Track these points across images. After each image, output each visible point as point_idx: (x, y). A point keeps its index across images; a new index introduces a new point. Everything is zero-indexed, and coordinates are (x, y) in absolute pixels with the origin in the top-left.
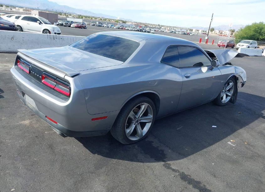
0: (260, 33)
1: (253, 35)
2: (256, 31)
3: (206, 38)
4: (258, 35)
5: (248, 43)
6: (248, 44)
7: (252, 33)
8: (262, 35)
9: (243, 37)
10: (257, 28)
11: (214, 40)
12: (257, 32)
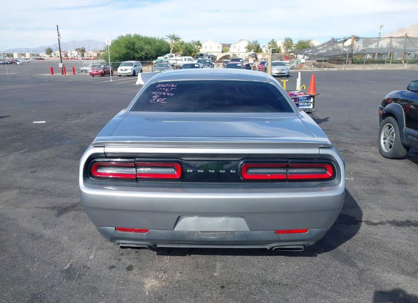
0: (133, 49)
1: (127, 53)
2: (128, 48)
3: (61, 65)
4: (132, 52)
5: (131, 65)
6: (131, 67)
7: (124, 51)
8: (137, 52)
9: (115, 58)
10: (127, 43)
11: (74, 68)
12: (130, 49)
